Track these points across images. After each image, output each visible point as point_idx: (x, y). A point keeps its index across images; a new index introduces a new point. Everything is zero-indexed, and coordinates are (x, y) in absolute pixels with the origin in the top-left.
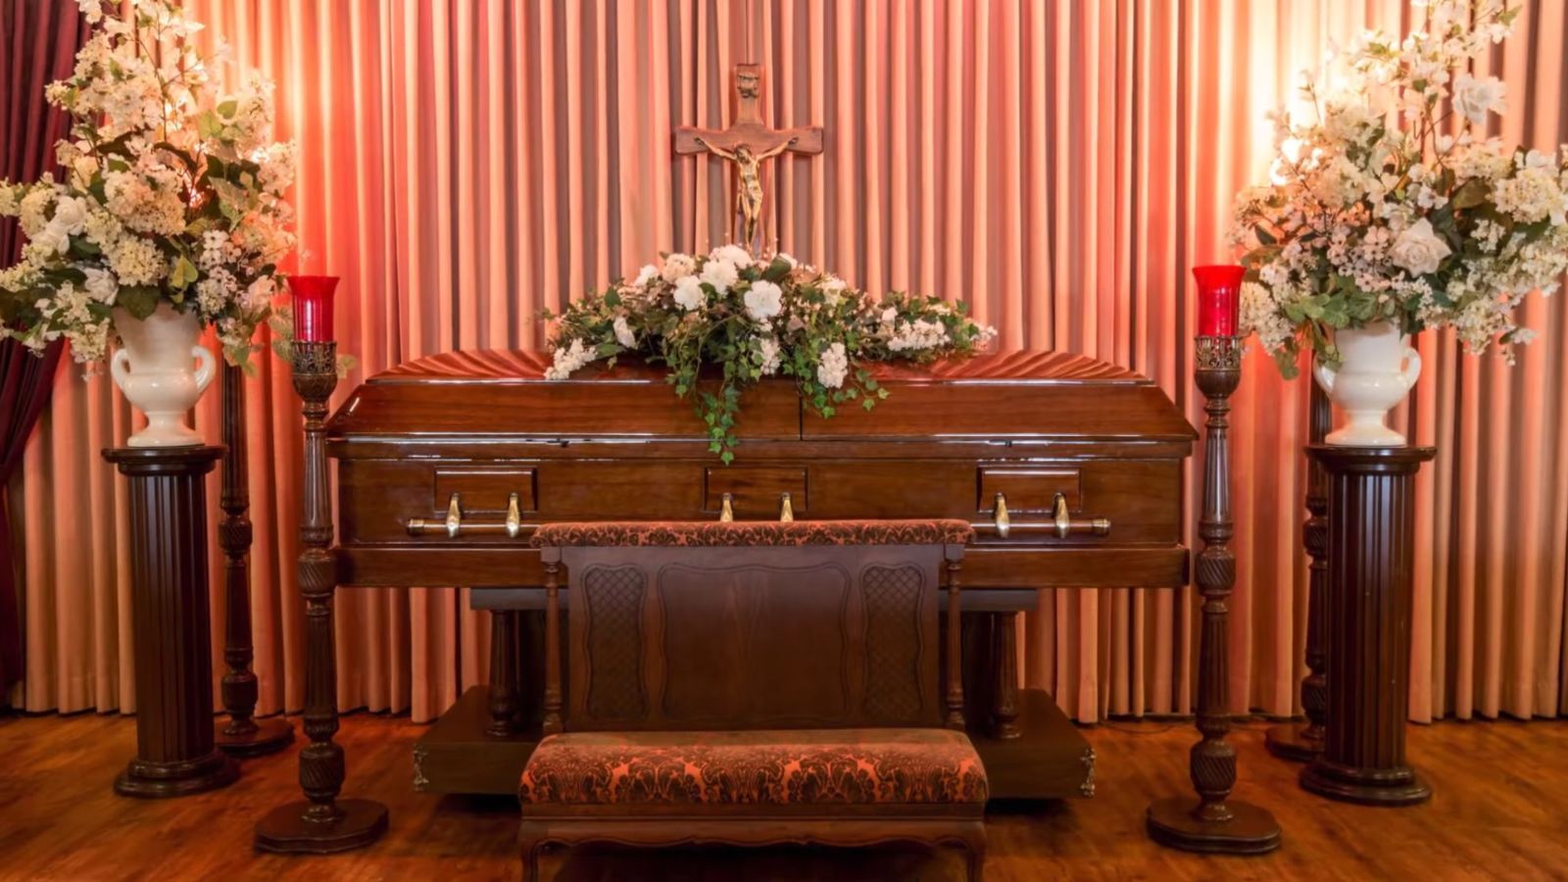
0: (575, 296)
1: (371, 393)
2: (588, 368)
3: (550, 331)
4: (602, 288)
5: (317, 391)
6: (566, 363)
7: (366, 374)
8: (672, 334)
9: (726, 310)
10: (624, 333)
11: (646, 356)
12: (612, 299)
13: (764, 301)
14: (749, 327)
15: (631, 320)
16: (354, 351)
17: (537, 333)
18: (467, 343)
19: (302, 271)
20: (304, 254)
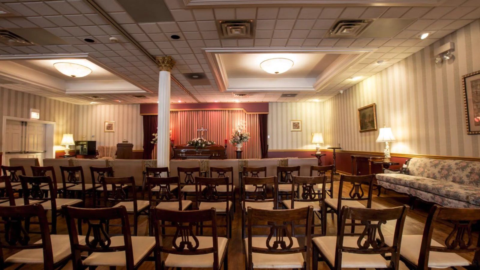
0: (189, 141)
1: (176, 147)
2: (189, 145)
3: (187, 143)
4: (190, 140)
5: (173, 147)
6: (188, 145)
7: (176, 145)
8: (194, 143)
9: (197, 142)
10: (191, 143)
11: (192, 145)
12: (191, 141)
13: (200, 141)
14: (199, 143)
15: (192, 143)
16: (175, 144)
17: (186, 143)
18: (183, 144)
19: (172, 140)
20: (172, 138)
